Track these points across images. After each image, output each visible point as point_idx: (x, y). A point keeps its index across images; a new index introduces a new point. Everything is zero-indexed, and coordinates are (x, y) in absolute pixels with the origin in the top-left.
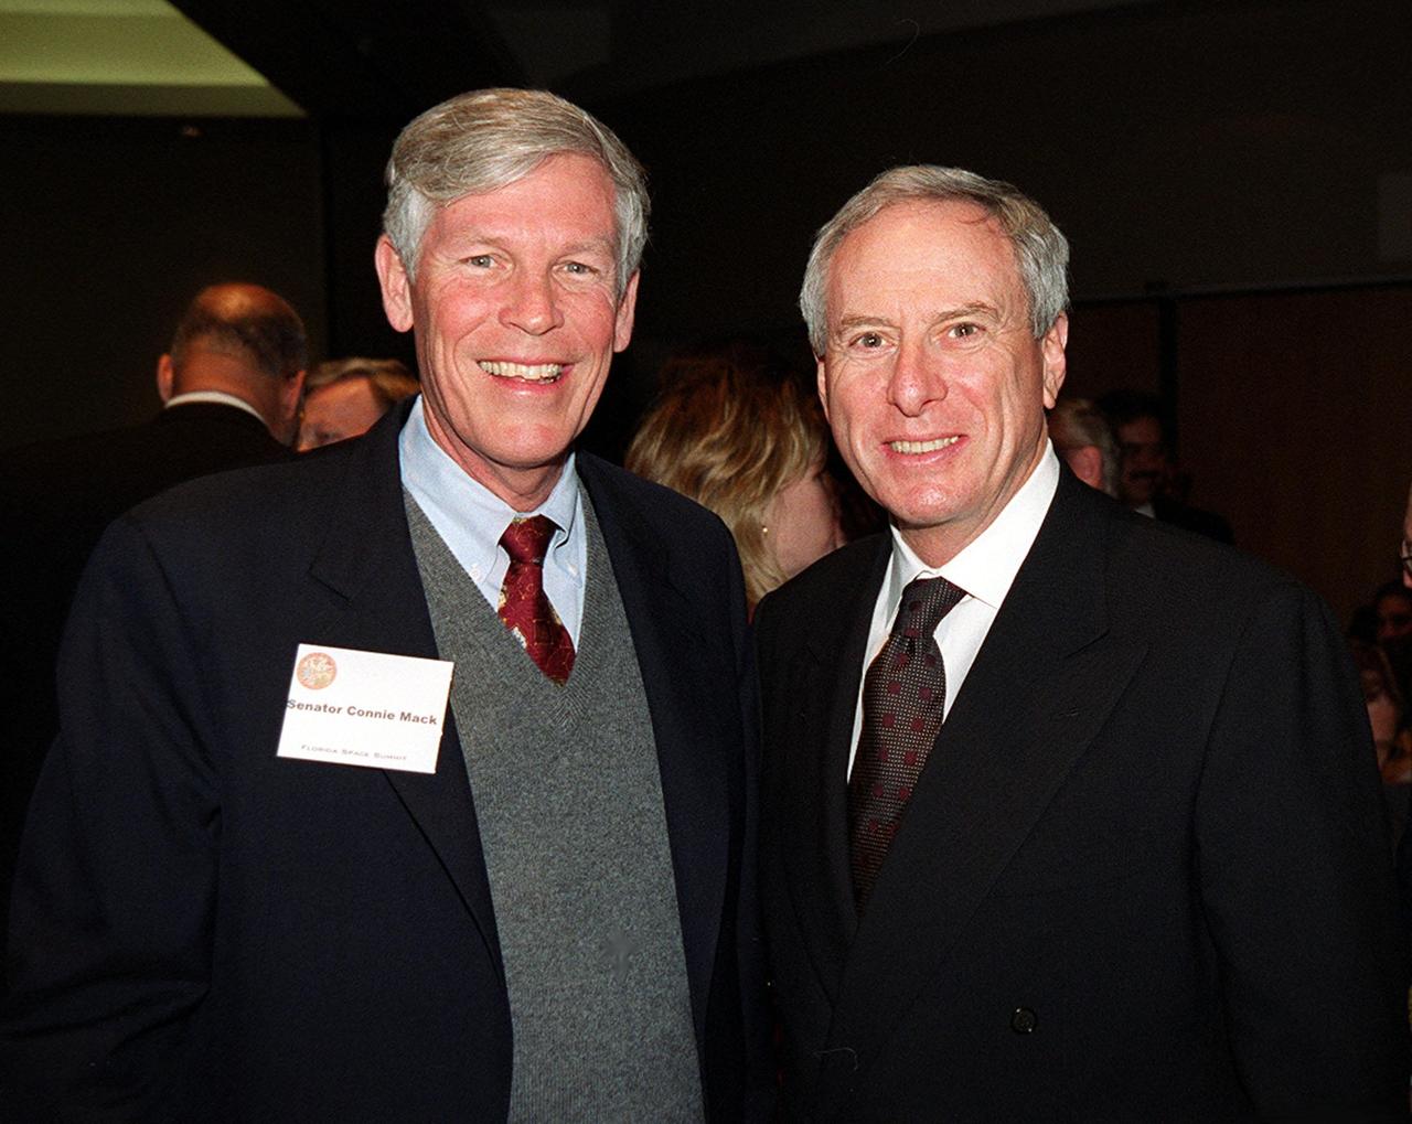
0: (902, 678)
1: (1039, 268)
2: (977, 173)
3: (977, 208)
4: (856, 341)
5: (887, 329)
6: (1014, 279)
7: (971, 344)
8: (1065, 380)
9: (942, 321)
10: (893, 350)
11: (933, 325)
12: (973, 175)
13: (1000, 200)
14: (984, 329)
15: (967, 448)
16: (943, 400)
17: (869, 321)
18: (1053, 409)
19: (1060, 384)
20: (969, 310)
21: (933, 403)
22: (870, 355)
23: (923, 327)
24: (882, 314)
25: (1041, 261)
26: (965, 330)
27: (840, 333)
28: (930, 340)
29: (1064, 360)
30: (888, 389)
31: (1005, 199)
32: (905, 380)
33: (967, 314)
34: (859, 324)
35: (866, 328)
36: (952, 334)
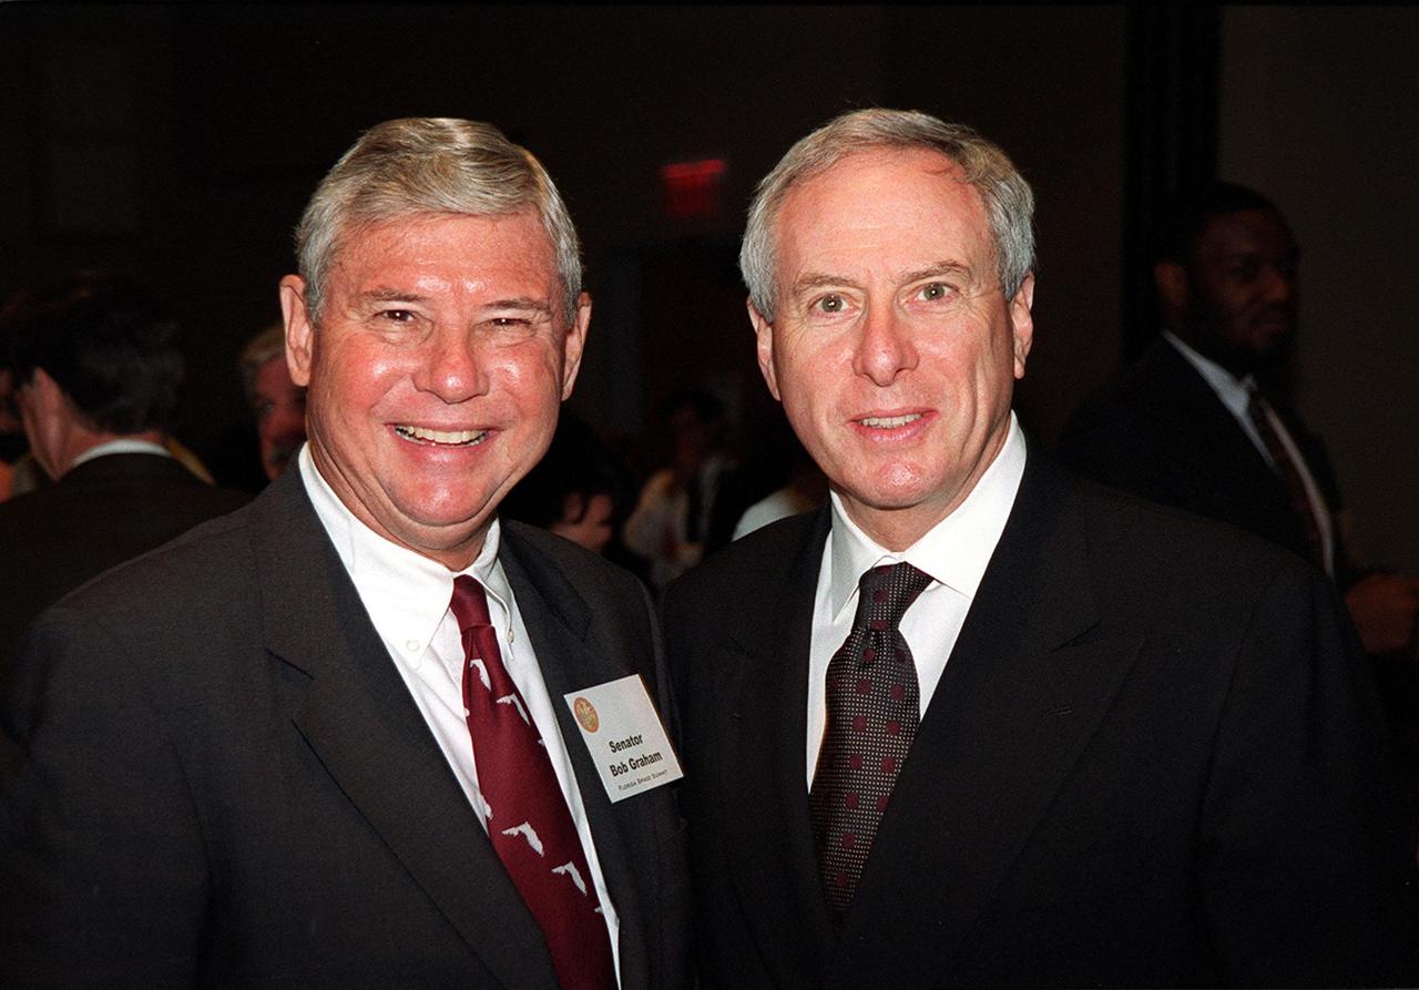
0: (872, 677)
1: (1010, 221)
2: (934, 116)
3: (940, 157)
4: (815, 303)
5: (851, 290)
6: (985, 235)
7: (945, 309)
8: (1032, 345)
9: (913, 281)
10: (858, 313)
11: (903, 286)
12: (931, 118)
13: (961, 146)
14: (956, 290)
15: (938, 423)
16: (914, 369)
17: (833, 281)
18: (1022, 379)
19: (1027, 350)
20: (940, 269)
21: (905, 371)
22: (832, 321)
23: (891, 288)
24: (847, 274)
25: (1011, 213)
26: (935, 292)
27: (796, 293)
28: (898, 302)
29: (1031, 325)
30: (855, 358)
31: (965, 144)
32: (876, 346)
33: (940, 274)
34: (821, 284)
35: (829, 289)
36: (921, 296)
